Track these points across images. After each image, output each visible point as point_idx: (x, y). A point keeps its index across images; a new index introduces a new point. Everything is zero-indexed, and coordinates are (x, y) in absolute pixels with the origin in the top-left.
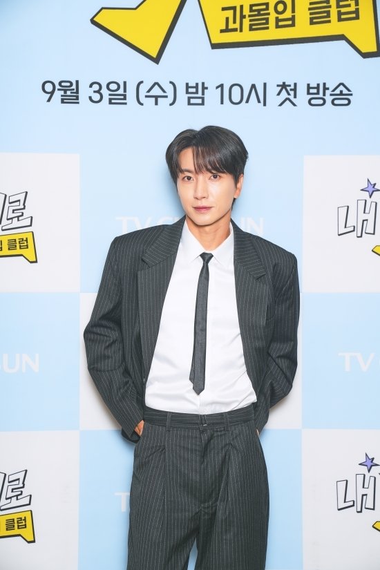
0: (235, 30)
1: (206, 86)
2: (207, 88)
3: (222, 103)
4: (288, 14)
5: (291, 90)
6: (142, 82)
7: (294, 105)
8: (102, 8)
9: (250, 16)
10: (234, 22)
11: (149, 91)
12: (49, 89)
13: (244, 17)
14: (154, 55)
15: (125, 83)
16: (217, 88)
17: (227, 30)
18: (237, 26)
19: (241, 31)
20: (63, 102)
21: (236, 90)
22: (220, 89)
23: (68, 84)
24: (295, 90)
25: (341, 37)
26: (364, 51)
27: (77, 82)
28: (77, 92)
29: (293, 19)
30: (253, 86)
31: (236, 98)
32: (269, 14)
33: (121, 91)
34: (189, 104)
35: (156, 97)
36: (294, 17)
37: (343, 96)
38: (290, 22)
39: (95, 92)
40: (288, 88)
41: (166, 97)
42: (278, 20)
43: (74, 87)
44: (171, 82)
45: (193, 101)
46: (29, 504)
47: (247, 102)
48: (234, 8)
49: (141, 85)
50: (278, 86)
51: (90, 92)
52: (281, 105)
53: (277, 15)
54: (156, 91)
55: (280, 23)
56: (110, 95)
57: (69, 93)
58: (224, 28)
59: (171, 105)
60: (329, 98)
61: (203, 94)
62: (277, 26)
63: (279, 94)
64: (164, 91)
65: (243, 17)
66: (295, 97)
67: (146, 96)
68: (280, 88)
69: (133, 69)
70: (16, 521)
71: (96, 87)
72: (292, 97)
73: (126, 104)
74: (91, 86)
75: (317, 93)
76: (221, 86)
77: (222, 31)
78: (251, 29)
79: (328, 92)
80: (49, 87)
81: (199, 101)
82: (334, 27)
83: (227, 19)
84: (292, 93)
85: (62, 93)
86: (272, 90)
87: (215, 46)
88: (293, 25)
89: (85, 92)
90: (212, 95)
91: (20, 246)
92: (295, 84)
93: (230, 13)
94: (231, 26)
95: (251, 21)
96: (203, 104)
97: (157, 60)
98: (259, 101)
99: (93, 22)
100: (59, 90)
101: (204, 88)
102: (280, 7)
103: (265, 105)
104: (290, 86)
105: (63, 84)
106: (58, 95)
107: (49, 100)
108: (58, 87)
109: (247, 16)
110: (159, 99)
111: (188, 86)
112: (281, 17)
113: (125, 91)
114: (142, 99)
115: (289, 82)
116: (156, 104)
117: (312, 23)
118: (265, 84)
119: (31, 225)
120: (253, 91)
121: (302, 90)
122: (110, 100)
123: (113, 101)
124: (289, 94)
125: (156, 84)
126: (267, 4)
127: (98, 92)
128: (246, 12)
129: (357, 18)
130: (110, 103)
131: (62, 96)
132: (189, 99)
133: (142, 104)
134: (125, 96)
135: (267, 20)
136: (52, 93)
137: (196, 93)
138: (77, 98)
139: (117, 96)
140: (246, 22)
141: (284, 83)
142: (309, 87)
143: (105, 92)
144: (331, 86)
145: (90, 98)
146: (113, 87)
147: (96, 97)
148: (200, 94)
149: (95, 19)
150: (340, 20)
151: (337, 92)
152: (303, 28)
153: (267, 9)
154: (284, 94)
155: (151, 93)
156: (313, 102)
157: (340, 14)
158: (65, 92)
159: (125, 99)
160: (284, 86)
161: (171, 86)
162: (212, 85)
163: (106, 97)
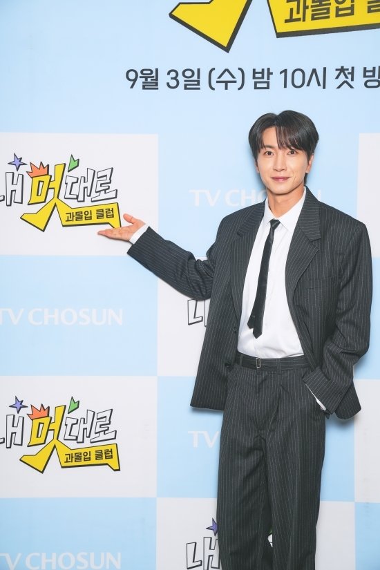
0: (298, 20)
1: (271, 71)
2: (272, 73)
3: (285, 86)
4: (347, 4)
5: (349, 73)
6: (214, 69)
7: (351, 87)
8: (180, 3)
9: (312, 6)
10: (298, 13)
11: (219, 77)
12: (132, 77)
13: (307, 7)
14: (225, 44)
15: (199, 70)
16: (281, 73)
17: (291, 20)
18: (301, 16)
19: (304, 20)
20: (144, 88)
21: (298, 75)
22: (283, 74)
23: (149, 72)
24: (352, 73)
27: (157, 70)
28: (157, 79)
29: (352, 8)
30: (314, 71)
31: (298, 81)
32: (330, 4)
33: (195, 78)
34: (256, 88)
35: (226, 83)
36: (353, 6)
38: (349, 11)
39: (172, 78)
40: (346, 72)
41: (235, 82)
42: (338, 9)
43: (154, 74)
44: (240, 69)
45: (259, 85)
46: (115, 438)
47: (308, 85)
48: (299, 1)
49: (213, 72)
50: (337, 70)
51: (168, 78)
52: (339, 87)
53: (337, 5)
54: (227, 77)
55: (340, 13)
56: (185, 81)
57: (149, 80)
58: (288, 18)
59: (239, 89)
61: (268, 78)
62: (338, 15)
63: (337, 78)
64: (233, 77)
66: (352, 80)
67: (217, 82)
68: (338, 72)
69: (205, 57)
70: (103, 453)
71: (173, 74)
72: (349, 80)
73: (199, 89)
74: (169, 73)
75: (372, 76)
76: (285, 71)
77: (286, 21)
78: (313, 18)
80: (132, 75)
81: (265, 85)
83: (292, 10)
84: (349, 76)
85: (143, 80)
86: (331, 74)
87: (279, 35)
88: (352, 13)
89: (163, 79)
90: (276, 80)
91: (107, 216)
92: (353, 68)
93: (294, 5)
94: (295, 16)
95: (313, 11)
96: (268, 88)
97: (227, 49)
98: (319, 85)
99: (171, 16)
100: (141, 77)
101: (269, 73)
103: (324, 87)
104: (347, 70)
105: (145, 72)
106: (140, 81)
107: (132, 87)
108: (140, 75)
109: (310, 7)
110: (229, 84)
111: (254, 72)
112: (341, 6)
113: (199, 77)
114: (214, 84)
115: (348, 66)
116: (226, 88)
117: (369, 11)
118: (325, 69)
119: (116, 197)
120: (314, 75)
121: (359, 73)
122: (186, 85)
123: (188, 87)
124: (347, 77)
125: (227, 70)
127: (175, 78)
128: (309, 3)
130: (186, 88)
131: (143, 83)
132: (256, 83)
133: (213, 89)
134: (198, 82)
135: (328, 9)
136: (135, 80)
137: (262, 78)
138: (157, 84)
139: (191, 81)
141: (342, 67)
142: (365, 70)
143: (181, 78)
145: (168, 84)
146: (188, 74)
147: (173, 83)
148: (265, 79)
149: (173, 13)
152: (361, 16)
154: (342, 78)
155: (223, 79)
156: (369, 84)
158: (146, 80)
159: (198, 84)
160: (342, 70)
161: (240, 72)
162: (276, 70)
163: (182, 83)
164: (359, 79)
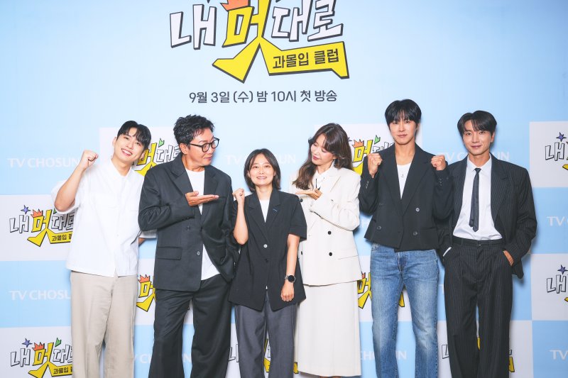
0: (280, 67)
3: (275, 100)
4: (305, 59)
7: (309, 101)
8: (218, 59)
10: (280, 63)
11: (239, 96)
14: (242, 79)
15: (228, 92)
16: (272, 93)
17: (276, 67)
18: (281, 65)
19: (283, 67)
20: (199, 102)
21: (281, 95)
23: (202, 94)
24: (309, 94)
25: (331, 70)
26: (341, 76)
27: (206, 93)
28: (206, 97)
29: (307, 61)
30: (289, 92)
31: (281, 98)
32: (296, 59)
33: (226, 96)
35: (243, 99)
37: (332, 97)
39: (214, 97)
40: (306, 93)
41: (248, 98)
42: (300, 62)
43: (204, 95)
44: (250, 92)
45: (260, 100)
47: (287, 100)
48: (279, 57)
49: (236, 93)
50: (301, 92)
51: (212, 97)
52: (303, 101)
53: (300, 60)
54: (243, 96)
55: (302, 64)
56: (221, 98)
57: (202, 98)
59: (250, 102)
60: (326, 98)
61: (265, 96)
62: (300, 65)
63: (302, 96)
64: (247, 96)
65: (283, 61)
66: (310, 97)
69: (232, 86)
71: (215, 95)
72: (308, 97)
73: (229, 102)
74: (212, 94)
75: (320, 96)
76: (274, 93)
77: (274, 68)
78: (288, 66)
79: (325, 95)
80: (193, 96)
82: (327, 65)
83: (276, 62)
86: (299, 94)
87: (271, 74)
88: (307, 64)
89: (209, 97)
90: (270, 97)
92: (309, 91)
93: (278, 60)
94: (278, 65)
95: (287, 63)
96: (265, 101)
97: (243, 82)
98: (292, 99)
99: (213, 65)
100: (197, 97)
101: (266, 94)
102: (301, 57)
103: (295, 101)
105: (199, 94)
106: (197, 99)
107: (193, 102)
108: (197, 95)
109: (286, 61)
110: (245, 99)
111: (258, 93)
112: (302, 61)
113: (228, 96)
114: (237, 99)
115: (307, 90)
116: (243, 102)
117: (316, 63)
118: (295, 92)
120: (289, 95)
121: (313, 94)
122: (221, 100)
123: (223, 101)
124: (306, 96)
125: (243, 92)
126: (295, 55)
127: (216, 97)
128: (285, 59)
129: (338, 61)
130: (221, 102)
131: (199, 100)
133: (236, 102)
134: (228, 98)
135: (295, 62)
136: (194, 98)
137: (262, 96)
138: (206, 100)
139: (225, 98)
140: (285, 63)
142: (316, 93)
143: (219, 97)
144: (327, 92)
145: (212, 100)
146: (223, 94)
147: (215, 99)
150: (329, 62)
151: (330, 94)
152: (312, 66)
153: (295, 57)
154: (304, 95)
155: (241, 97)
156: (318, 99)
157: (329, 59)
158: (200, 98)
159: (228, 100)
160: (304, 92)
162: (269, 92)
163: (219, 100)
164: (313, 97)
